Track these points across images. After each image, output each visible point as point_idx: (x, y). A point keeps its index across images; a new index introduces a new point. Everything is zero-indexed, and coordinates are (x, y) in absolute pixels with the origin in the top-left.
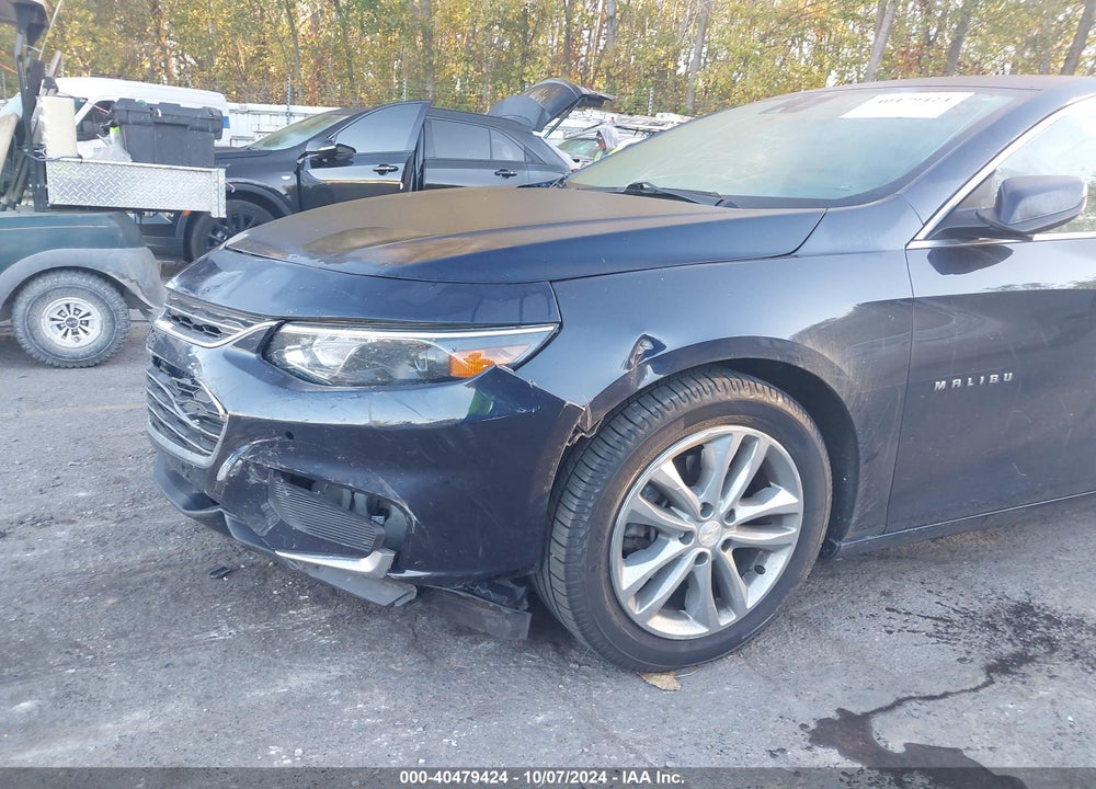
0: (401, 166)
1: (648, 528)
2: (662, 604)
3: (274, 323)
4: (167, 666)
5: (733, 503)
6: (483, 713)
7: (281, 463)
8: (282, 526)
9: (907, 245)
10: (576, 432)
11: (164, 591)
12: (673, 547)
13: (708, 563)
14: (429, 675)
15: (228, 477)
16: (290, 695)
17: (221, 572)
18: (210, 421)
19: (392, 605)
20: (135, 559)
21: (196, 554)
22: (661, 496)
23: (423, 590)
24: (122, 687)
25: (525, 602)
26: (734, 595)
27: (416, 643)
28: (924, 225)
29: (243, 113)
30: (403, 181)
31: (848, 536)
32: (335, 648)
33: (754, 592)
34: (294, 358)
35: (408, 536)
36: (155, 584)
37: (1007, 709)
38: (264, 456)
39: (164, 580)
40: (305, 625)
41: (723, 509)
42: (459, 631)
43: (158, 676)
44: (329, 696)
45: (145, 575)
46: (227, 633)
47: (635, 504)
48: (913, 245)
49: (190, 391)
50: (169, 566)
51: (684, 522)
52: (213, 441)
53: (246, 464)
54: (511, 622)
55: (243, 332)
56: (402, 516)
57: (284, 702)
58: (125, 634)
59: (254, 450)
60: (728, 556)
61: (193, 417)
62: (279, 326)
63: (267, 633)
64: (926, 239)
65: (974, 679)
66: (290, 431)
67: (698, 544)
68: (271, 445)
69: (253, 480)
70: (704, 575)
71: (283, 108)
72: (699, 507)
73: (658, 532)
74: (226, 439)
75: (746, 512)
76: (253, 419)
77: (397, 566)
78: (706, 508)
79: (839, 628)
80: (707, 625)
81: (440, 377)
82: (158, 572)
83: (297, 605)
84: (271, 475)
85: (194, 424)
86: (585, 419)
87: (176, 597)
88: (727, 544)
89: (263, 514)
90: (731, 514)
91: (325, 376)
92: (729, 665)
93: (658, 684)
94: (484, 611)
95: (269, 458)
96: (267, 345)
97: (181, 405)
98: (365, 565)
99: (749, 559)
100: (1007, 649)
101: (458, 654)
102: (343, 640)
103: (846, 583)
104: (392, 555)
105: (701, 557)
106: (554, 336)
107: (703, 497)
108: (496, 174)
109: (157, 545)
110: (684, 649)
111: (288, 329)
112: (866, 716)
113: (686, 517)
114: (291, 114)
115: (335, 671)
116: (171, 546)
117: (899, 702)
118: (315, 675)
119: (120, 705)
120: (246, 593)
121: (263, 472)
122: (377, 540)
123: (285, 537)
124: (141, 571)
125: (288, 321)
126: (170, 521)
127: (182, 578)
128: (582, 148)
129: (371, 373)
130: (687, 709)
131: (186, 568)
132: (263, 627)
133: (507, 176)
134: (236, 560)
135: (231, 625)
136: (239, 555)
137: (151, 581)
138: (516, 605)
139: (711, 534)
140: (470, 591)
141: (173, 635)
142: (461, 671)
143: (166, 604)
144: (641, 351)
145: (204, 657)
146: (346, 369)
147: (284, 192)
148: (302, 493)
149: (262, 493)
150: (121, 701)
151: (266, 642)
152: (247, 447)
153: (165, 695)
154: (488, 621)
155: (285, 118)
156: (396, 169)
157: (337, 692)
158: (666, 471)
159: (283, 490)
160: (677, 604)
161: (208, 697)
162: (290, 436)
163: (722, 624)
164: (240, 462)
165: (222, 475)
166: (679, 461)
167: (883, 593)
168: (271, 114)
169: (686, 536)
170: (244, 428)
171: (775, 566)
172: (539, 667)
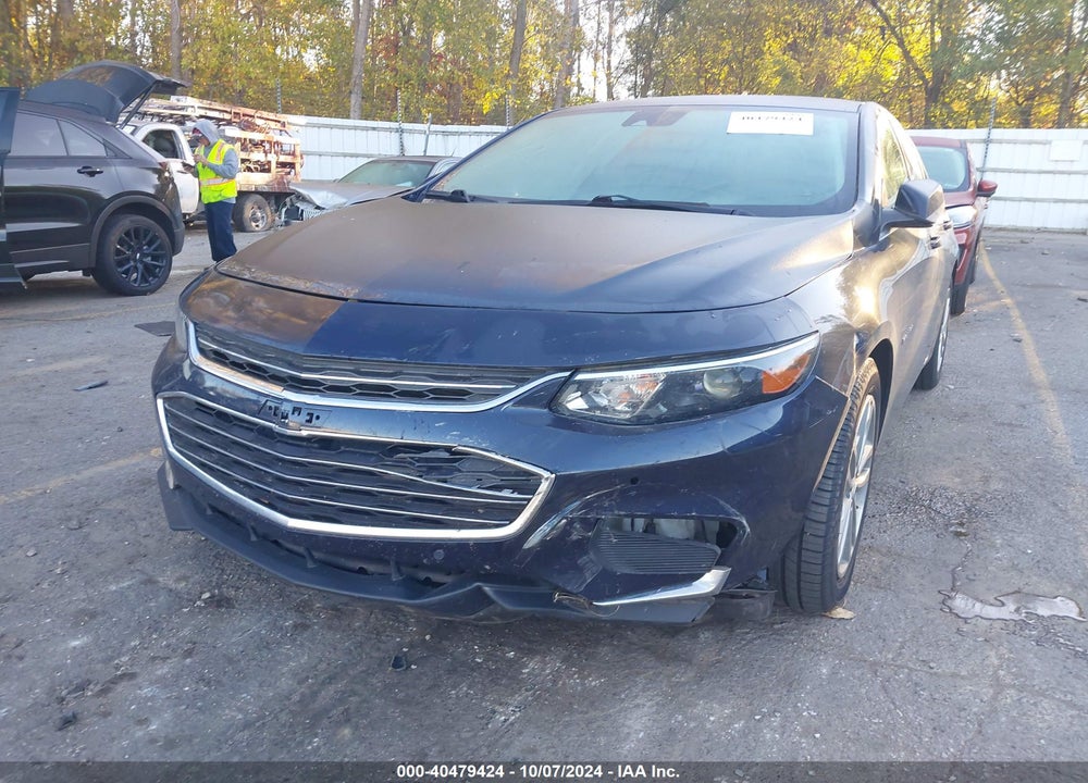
3: (567, 374)
7: (619, 510)
8: (604, 575)
15: (542, 541)
17: (401, 662)
35: (736, 548)
38: (599, 508)
53: (571, 522)
55: (526, 389)
62: (572, 375)
66: (635, 476)
68: (609, 495)
69: (575, 537)
74: (547, 502)
76: (593, 473)
89: (582, 568)
93: (842, 616)
96: (553, 399)
104: (730, 569)
108: (79, 172)
111: (580, 376)
122: (714, 559)
123: (608, 584)
125: (578, 370)
133: (92, 174)
144: (855, 345)
149: (583, 546)
152: (578, 503)
154: (746, 609)
159: (611, 538)
162: (634, 481)
164: (564, 521)
165: (533, 541)
170: (578, 485)
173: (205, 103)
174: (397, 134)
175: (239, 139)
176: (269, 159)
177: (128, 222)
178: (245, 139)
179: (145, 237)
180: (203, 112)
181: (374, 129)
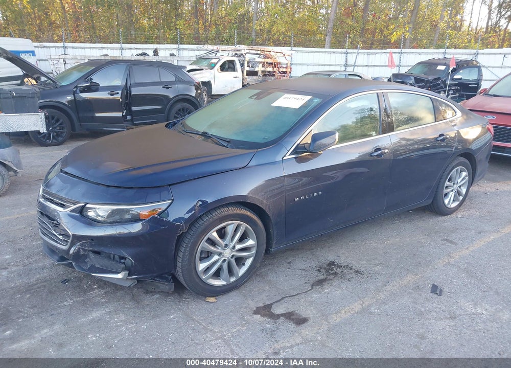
0: (120, 92)
1: (208, 252)
2: (211, 275)
3: (83, 204)
4: (52, 315)
5: (235, 244)
6: (154, 317)
7: (90, 248)
8: (92, 266)
9: (282, 158)
10: (181, 231)
11: (46, 290)
12: (216, 257)
13: (226, 262)
14: (138, 307)
15: (73, 253)
16: (93, 319)
17: (65, 281)
18: (66, 235)
19: (130, 286)
20: (33, 280)
21: (55, 276)
22: (212, 242)
23: (139, 281)
24: (39, 323)
25: (172, 280)
26: (235, 272)
27: (133, 298)
28: (288, 151)
29: (41, 47)
30: (121, 98)
31: (274, 247)
32: (107, 303)
33: (242, 271)
34: (91, 214)
35: (132, 266)
36: (42, 288)
37: (314, 297)
38: (85, 246)
39: (45, 286)
40: (96, 296)
41: (232, 245)
42: (147, 292)
43: (50, 318)
44: (106, 318)
45: (37, 285)
46: (70, 302)
47: (204, 245)
48: (284, 158)
49: (57, 226)
50: (45, 281)
51: (220, 250)
52: (68, 242)
53: (79, 249)
54: (169, 286)
55: (73, 207)
56: (130, 261)
57: (92, 321)
58: (35, 307)
59: (82, 244)
60: (233, 260)
61: (60, 235)
62: (85, 205)
63: (84, 300)
64: (289, 155)
65: (308, 288)
66: (92, 238)
67: (223, 256)
68: (87, 243)
69: (82, 253)
70: (225, 266)
71: (61, 44)
72: (224, 246)
73: (211, 253)
74: (72, 241)
75: (238, 247)
76: (80, 235)
77: (129, 275)
78: (226, 246)
79: (272, 277)
80: (226, 282)
81: (136, 219)
82: (42, 284)
83: (93, 289)
84: (87, 251)
85: (61, 237)
86: (183, 228)
87: (50, 292)
88: (233, 256)
89: (86, 263)
90: (234, 247)
91: (102, 219)
92: (233, 294)
93: (210, 301)
94: (159, 284)
95: (87, 247)
96: (82, 211)
97: (54, 230)
98: (120, 276)
99: (240, 261)
100: (322, 277)
101: (148, 300)
102: (109, 300)
103: (277, 260)
104: (128, 272)
105: (224, 261)
106: (171, 203)
107: (225, 242)
108: (163, 87)
109: (40, 274)
110: (218, 289)
111: (88, 206)
112: (271, 304)
113: (220, 248)
114: (66, 47)
115: (107, 310)
116: (45, 274)
117: (283, 298)
118: (100, 312)
119: (39, 329)
120: (74, 288)
121: (85, 251)
122: (123, 269)
123: (94, 269)
124: (36, 284)
125: (88, 203)
126: (43, 264)
127: (51, 285)
128: (204, 63)
129: (115, 219)
130: (217, 309)
131: (52, 281)
132: (82, 298)
133: (168, 88)
134: (69, 276)
135: (71, 299)
136: (71, 274)
137: (40, 287)
138: (169, 281)
139: (227, 253)
140: (154, 280)
141: (52, 305)
142: (148, 305)
143: (47, 295)
144: (198, 205)
145: (64, 311)
146: (107, 218)
147: (67, 104)
148: (97, 256)
149: (85, 256)
150: (39, 327)
151: (84, 303)
152: (79, 243)
153: (53, 324)
154: (161, 287)
155: (63, 49)
156: (118, 93)
157: (108, 316)
158: (214, 235)
159: (92, 256)
160: (217, 275)
161: (67, 323)
162: (92, 240)
163: (231, 281)
164: (77, 248)
165: (71, 252)
166: (218, 231)
167: (288, 263)
168: (56, 47)
169: (220, 254)
170: (77, 238)
171: (249, 262)
172: (173, 301)
173: (250, 47)
174: (345, 55)
175: (261, 62)
176: (274, 70)
177: (180, 106)
178: (264, 62)
179: (186, 111)
180: (248, 51)
181: (334, 52)
